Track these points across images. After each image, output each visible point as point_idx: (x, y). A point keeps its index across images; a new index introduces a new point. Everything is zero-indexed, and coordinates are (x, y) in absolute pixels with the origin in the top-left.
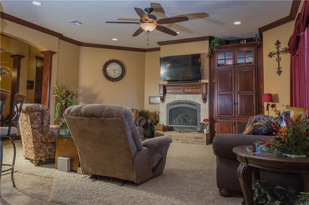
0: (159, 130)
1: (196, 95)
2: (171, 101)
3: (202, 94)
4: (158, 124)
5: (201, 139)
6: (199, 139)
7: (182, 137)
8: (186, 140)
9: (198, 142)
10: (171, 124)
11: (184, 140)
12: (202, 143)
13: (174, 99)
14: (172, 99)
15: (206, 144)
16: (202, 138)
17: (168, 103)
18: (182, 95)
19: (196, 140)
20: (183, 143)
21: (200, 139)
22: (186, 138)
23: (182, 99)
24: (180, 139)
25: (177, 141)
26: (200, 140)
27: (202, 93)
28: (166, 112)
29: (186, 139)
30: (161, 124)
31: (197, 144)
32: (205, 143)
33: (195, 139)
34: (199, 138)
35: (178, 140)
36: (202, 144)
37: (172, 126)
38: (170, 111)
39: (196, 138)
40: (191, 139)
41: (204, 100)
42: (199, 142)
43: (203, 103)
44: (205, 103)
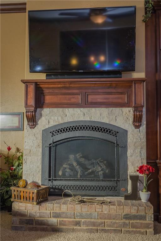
0: (26, 199)
1: (117, 110)
2: (52, 124)
3: (134, 107)
4: (21, 183)
5: (140, 219)
6: (134, 219)
7: (90, 216)
8: (99, 225)
9: (133, 227)
10: (55, 180)
11: (94, 224)
12: (142, 230)
13: (62, 118)
14: (56, 118)
15: (153, 232)
16: (143, 218)
17: (47, 127)
18: (82, 109)
19: (127, 221)
20: (91, 231)
21: (138, 219)
22: (101, 218)
23: (82, 119)
24: (83, 220)
25: (75, 227)
26: (138, 221)
27: (135, 103)
28: (41, 150)
29: (100, 221)
30: (29, 182)
31: (129, 232)
32: (152, 230)
33: (124, 221)
34: (135, 217)
35: (78, 223)
36: (143, 233)
37: (56, 183)
38: (50, 148)
39: (127, 217)
40: (114, 221)
41: (137, 121)
42: (137, 228)
43: (134, 128)
44: (137, 127)
